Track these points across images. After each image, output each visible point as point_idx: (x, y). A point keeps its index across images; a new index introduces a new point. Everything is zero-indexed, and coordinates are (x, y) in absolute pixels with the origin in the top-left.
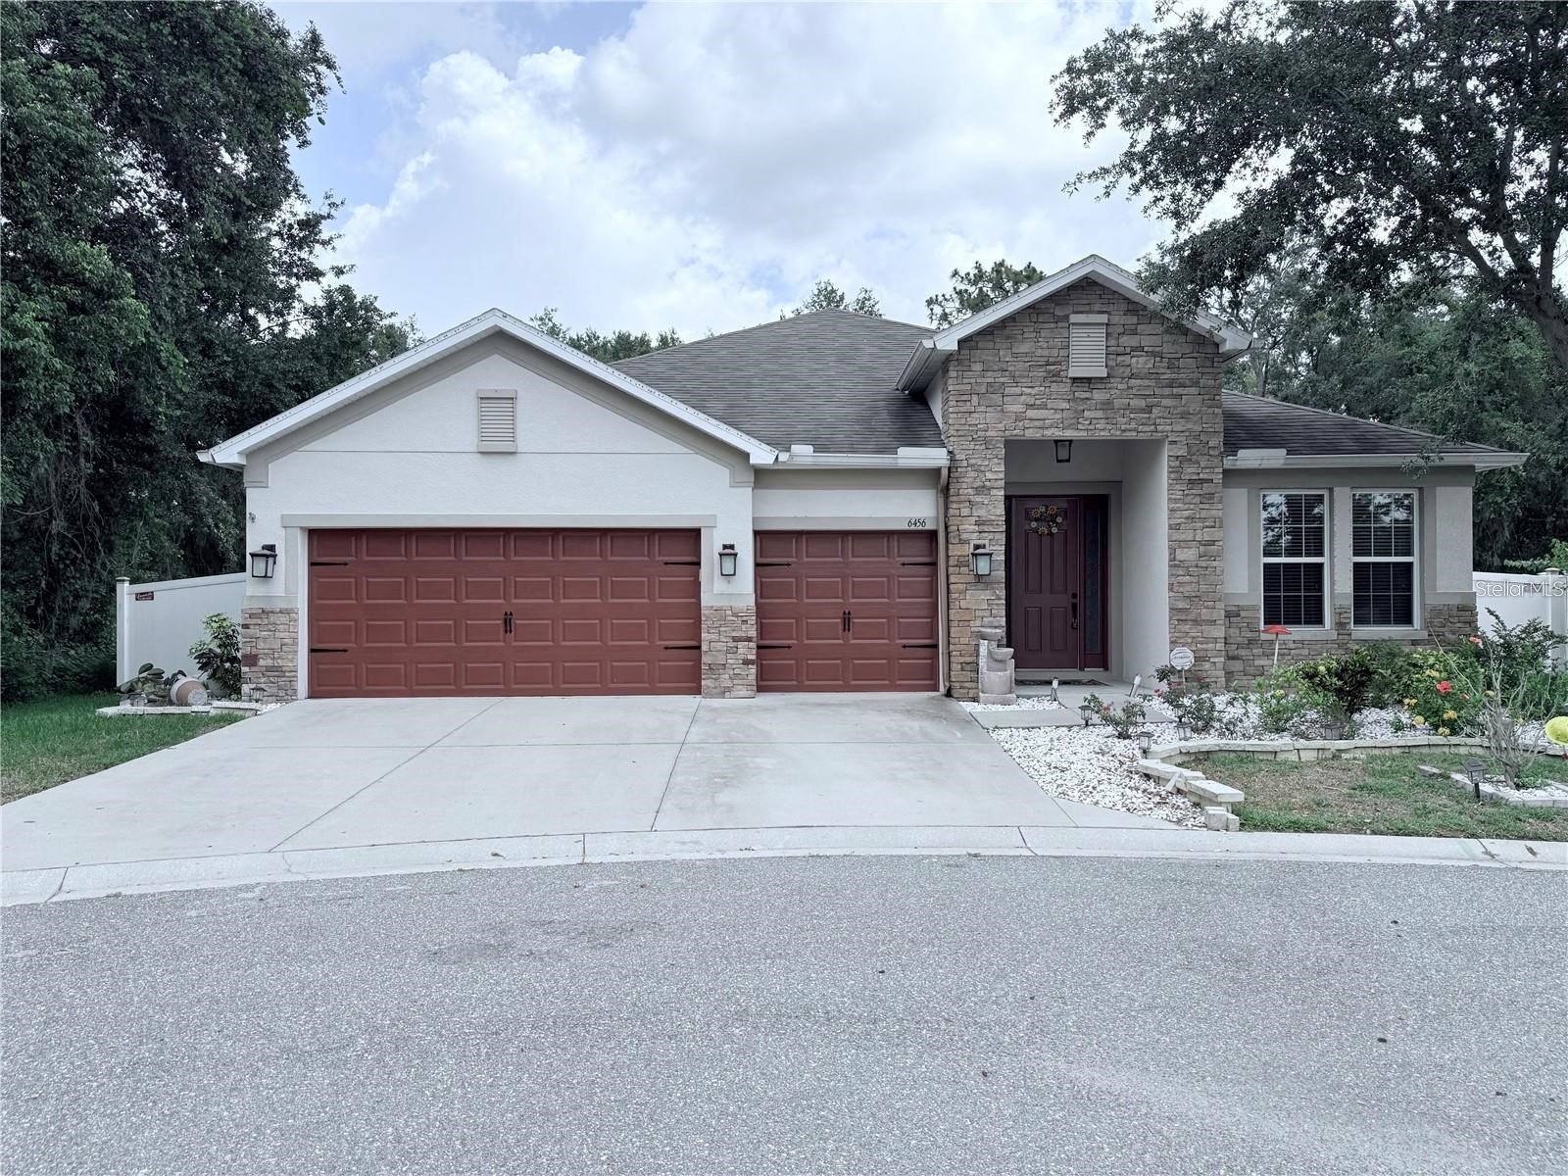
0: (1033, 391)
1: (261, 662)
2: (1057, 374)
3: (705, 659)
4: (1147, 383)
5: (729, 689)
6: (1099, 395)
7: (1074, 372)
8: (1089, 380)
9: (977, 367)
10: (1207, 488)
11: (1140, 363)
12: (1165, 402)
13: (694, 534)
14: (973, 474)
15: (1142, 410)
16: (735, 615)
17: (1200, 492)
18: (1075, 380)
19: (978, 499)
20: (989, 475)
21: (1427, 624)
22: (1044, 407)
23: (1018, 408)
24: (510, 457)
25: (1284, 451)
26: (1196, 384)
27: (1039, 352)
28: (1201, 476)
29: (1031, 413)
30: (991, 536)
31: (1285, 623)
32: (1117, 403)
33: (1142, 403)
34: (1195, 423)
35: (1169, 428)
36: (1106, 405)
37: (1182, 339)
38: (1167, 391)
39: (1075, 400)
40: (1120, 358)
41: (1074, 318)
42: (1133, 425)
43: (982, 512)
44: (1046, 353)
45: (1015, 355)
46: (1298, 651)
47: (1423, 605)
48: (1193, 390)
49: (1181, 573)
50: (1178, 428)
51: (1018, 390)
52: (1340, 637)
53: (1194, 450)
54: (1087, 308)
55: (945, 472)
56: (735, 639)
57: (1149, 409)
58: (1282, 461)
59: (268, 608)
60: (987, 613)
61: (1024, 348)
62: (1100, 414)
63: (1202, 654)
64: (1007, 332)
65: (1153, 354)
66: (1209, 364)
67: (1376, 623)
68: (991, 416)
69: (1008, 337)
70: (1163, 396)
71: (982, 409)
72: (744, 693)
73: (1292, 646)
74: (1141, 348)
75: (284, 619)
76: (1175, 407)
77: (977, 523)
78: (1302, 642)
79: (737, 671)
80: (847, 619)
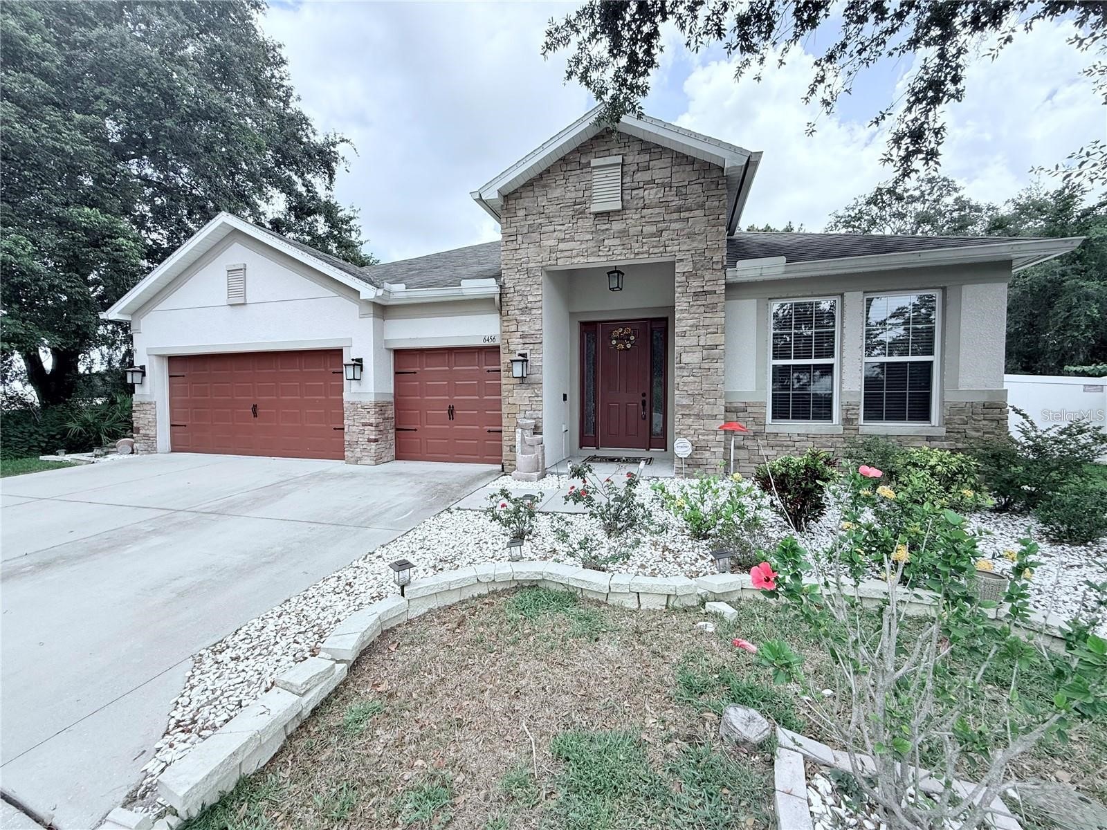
0: (564, 228)
1: (141, 432)
2: (583, 212)
3: (347, 437)
4: (657, 210)
5: (360, 459)
6: (617, 226)
7: (596, 208)
8: (608, 213)
9: (521, 213)
10: (711, 299)
11: (652, 194)
12: (674, 226)
13: (339, 352)
14: (519, 298)
15: (652, 235)
16: (362, 407)
17: (704, 302)
18: (596, 214)
19: (523, 318)
20: (531, 299)
21: (947, 422)
22: (572, 240)
23: (552, 242)
24: (243, 306)
25: (783, 259)
26: (701, 206)
27: (569, 195)
28: (705, 289)
29: (562, 246)
30: (531, 347)
31: (793, 418)
32: (632, 231)
33: (653, 229)
34: (700, 241)
35: (677, 248)
36: (624, 233)
37: (689, 168)
38: (675, 216)
39: (597, 231)
40: (634, 192)
41: (594, 162)
42: (645, 248)
43: (525, 328)
44: (573, 195)
45: (549, 200)
46: (802, 444)
47: (942, 403)
48: (699, 213)
49: (686, 374)
50: (684, 247)
51: (551, 228)
52: (846, 432)
53: (699, 266)
54: (607, 153)
55: (497, 298)
56: (364, 425)
57: (660, 233)
58: (782, 269)
59: (143, 401)
60: (528, 408)
61: (556, 193)
62: (617, 241)
63: (703, 444)
64: (543, 182)
65: (664, 185)
66: (713, 187)
67: (890, 418)
68: (532, 251)
69: (544, 186)
70: (670, 221)
71: (525, 246)
72: (369, 462)
73: (797, 439)
74: (653, 181)
75: (148, 407)
76: (683, 230)
77: (522, 337)
78: (807, 435)
79: (365, 446)
80: (451, 411)
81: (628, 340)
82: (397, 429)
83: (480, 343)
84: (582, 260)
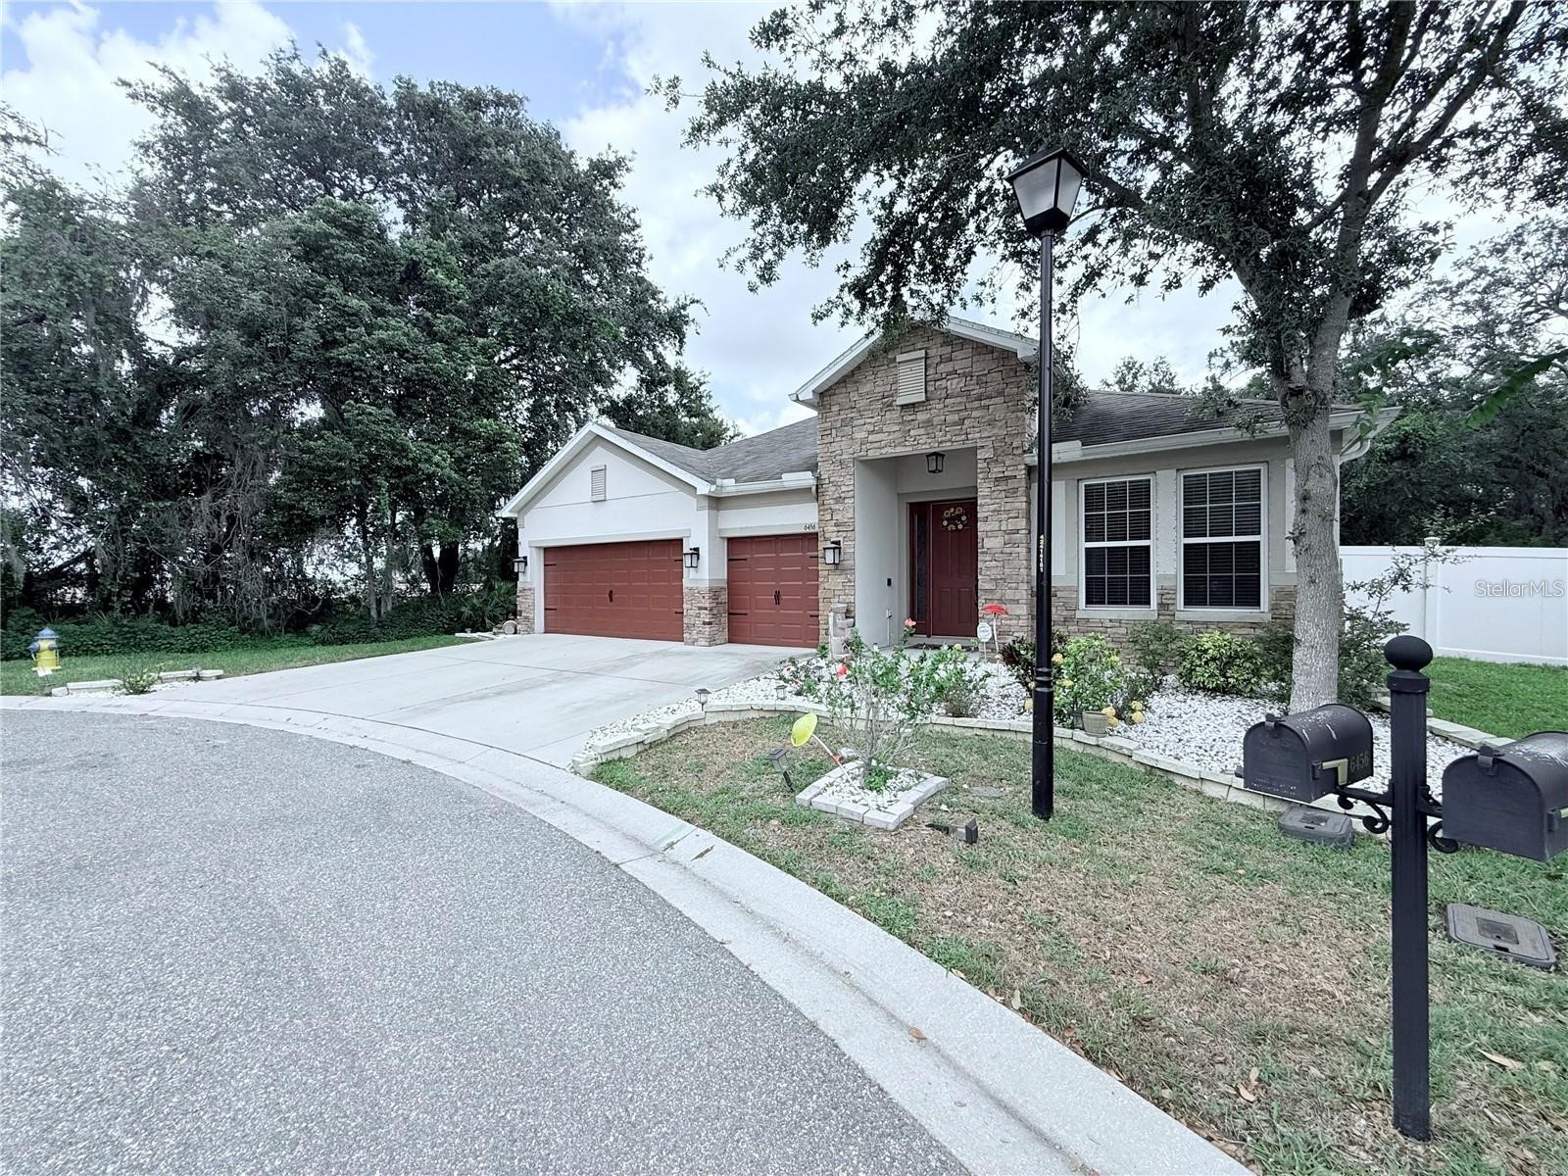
0: (873, 420)
1: (523, 614)
2: (891, 405)
3: (685, 621)
4: (959, 399)
5: (696, 640)
6: (921, 417)
7: (900, 401)
8: (913, 404)
9: (835, 408)
10: (1012, 484)
11: (954, 385)
12: (975, 414)
13: (680, 541)
14: (833, 489)
15: (955, 424)
16: (699, 592)
17: (1005, 488)
18: (903, 406)
19: (837, 507)
20: (844, 489)
22: (881, 431)
23: (864, 435)
24: (604, 503)
25: (1079, 443)
26: (1001, 393)
27: (878, 389)
28: (1006, 474)
29: (872, 438)
30: (844, 534)
31: (1109, 603)
32: (936, 420)
33: (956, 417)
34: (1000, 428)
35: (978, 435)
36: (929, 423)
37: (988, 357)
38: (976, 404)
39: (902, 423)
40: (938, 383)
41: (900, 358)
42: (948, 437)
43: (839, 517)
44: (881, 389)
45: (860, 395)
46: (1114, 630)
47: (1269, 586)
48: (1000, 400)
49: (988, 558)
50: (986, 434)
51: (862, 422)
52: (1161, 617)
53: (999, 452)
54: (912, 348)
55: (814, 488)
56: (700, 608)
57: (962, 421)
58: (1080, 453)
59: (525, 587)
60: (842, 593)
61: (868, 388)
62: (922, 431)
64: (855, 378)
65: (965, 375)
66: (1012, 374)
67: (1215, 603)
68: (844, 444)
69: (856, 382)
70: (972, 409)
71: (839, 439)
72: (703, 643)
73: (1110, 624)
74: (955, 372)
76: (983, 417)
77: (836, 525)
78: (1120, 621)
79: (701, 629)
80: (777, 596)
81: (960, 520)
82: (730, 614)
83: (802, 530)
84: (890, 450)
